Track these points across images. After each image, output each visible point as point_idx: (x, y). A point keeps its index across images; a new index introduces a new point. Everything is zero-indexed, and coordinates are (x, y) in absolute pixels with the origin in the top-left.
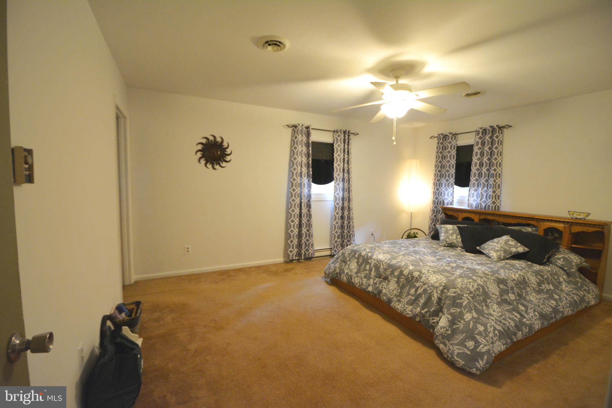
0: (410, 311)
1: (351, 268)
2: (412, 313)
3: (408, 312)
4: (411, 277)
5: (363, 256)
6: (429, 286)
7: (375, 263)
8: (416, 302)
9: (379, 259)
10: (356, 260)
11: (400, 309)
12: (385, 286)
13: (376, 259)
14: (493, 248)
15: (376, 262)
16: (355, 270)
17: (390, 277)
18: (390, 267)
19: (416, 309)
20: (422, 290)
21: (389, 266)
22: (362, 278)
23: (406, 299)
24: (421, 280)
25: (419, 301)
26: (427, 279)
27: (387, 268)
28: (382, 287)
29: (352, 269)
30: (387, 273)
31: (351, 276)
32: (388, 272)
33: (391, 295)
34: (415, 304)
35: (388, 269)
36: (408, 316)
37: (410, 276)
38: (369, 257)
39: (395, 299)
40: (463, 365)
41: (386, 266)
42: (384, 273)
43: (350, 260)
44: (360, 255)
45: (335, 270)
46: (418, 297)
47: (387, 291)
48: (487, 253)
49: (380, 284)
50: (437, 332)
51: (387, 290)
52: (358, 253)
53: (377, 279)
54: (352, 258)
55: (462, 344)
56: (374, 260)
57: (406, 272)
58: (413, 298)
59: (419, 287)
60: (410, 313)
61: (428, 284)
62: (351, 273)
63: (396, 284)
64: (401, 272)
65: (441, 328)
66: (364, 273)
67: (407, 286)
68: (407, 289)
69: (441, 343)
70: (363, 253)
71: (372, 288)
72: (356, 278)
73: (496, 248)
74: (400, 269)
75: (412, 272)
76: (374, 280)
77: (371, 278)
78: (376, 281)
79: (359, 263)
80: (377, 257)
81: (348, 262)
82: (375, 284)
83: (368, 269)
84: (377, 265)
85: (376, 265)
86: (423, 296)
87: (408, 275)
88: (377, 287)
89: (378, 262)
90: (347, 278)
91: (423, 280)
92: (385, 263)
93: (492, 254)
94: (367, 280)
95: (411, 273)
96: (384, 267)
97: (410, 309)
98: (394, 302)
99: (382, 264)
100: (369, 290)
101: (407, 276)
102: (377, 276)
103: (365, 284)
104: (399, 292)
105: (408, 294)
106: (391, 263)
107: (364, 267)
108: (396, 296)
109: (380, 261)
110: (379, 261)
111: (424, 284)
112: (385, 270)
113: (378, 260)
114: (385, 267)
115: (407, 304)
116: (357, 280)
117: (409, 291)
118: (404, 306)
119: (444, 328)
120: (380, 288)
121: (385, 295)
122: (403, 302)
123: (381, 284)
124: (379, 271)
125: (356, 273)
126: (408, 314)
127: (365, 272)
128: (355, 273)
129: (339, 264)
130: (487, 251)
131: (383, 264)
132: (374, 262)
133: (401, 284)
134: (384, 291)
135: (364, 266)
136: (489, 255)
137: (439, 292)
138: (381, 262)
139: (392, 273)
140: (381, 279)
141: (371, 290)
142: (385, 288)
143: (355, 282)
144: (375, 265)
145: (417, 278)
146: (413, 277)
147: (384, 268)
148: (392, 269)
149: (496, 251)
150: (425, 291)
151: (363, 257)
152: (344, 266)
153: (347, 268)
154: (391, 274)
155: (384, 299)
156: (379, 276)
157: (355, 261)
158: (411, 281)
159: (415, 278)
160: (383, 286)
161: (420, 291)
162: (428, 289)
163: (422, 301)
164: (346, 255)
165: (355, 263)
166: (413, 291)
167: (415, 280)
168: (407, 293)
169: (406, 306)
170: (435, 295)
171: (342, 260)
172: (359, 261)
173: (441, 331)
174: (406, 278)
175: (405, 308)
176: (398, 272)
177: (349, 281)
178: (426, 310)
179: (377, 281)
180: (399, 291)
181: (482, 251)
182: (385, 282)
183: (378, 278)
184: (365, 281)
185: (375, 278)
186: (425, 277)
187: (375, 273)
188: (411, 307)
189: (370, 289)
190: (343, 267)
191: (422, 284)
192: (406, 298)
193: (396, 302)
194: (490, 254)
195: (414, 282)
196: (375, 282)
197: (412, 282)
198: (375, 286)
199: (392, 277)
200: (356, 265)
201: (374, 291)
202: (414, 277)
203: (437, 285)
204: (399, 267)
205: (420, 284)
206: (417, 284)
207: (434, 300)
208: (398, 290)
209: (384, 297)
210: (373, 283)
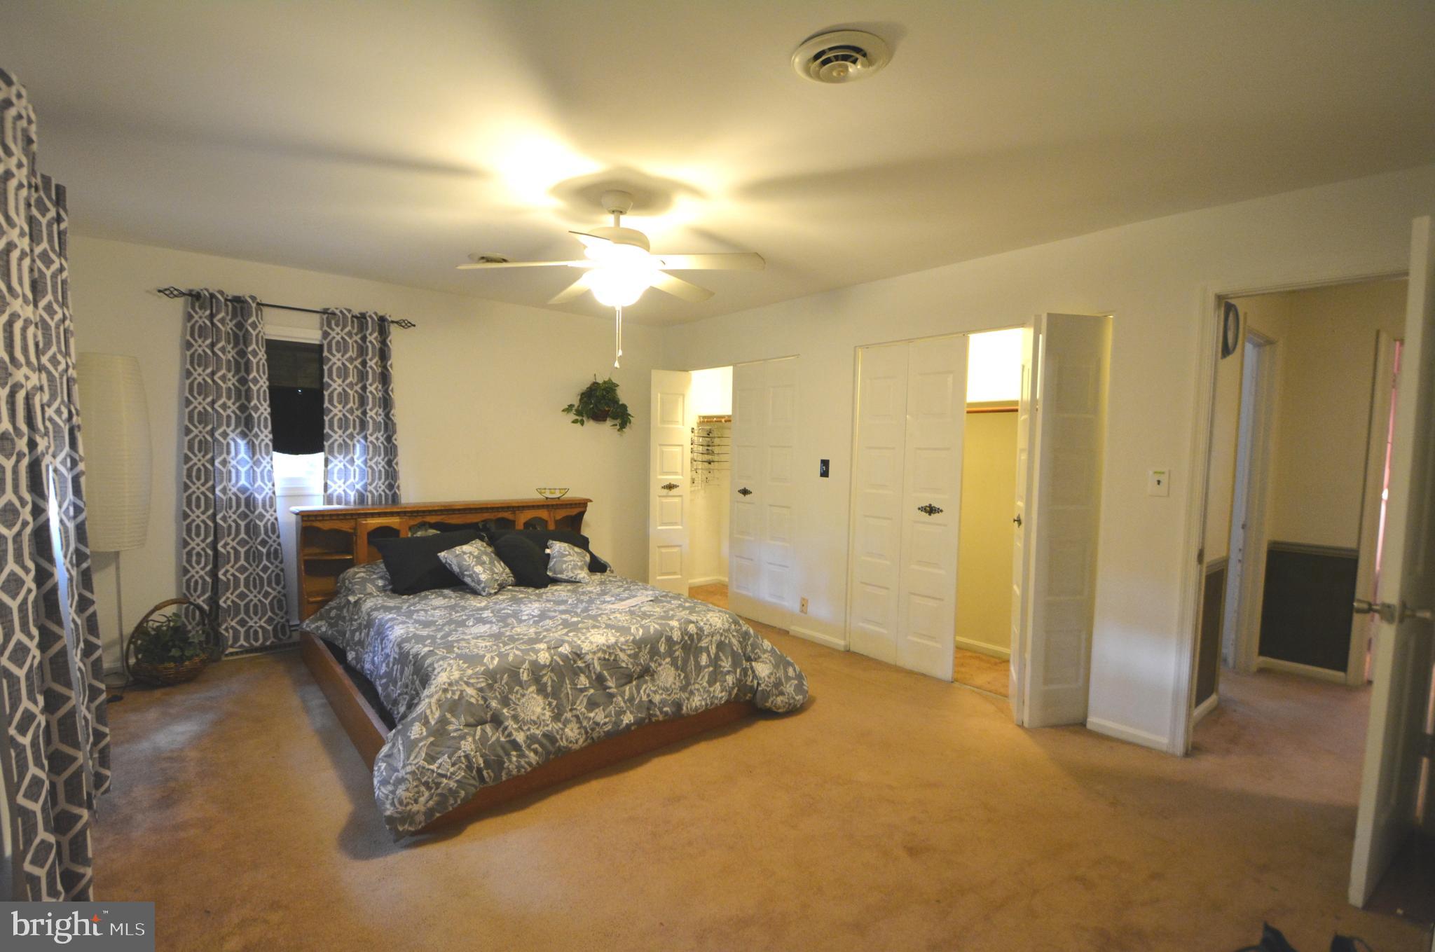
0: (722, 692)
1: (534, 718)
2: (726, 691)
3: (720, 695)
4: (689, 638)
5: (549, 666)
6: (721, 635)
7: (599, 659)
8: (718, 671)
9: (604, 645)
10: (533, 688)
11: (703, 703)
12: (653, 688)
13: (595, 649)
14: (574, 565)
15: (600, 654)
16: (548, 714)
17: (653, 665)
18: (643, 646)
19: (726, 681)
20: (714, 648)
21: (639, 644)
22: (584, 714)
23: (701, 680)
24: (705, 633)
25: (720, 666)
26: (710, 625)
27: (637, 650)
28: (648, 695)
29: (538, 718)
30: (642, 662)
31: (549, 737)
32: (644, 658)
33: (677, 694)
34: (719, 677)
35: (640, 651)
36: (723, 702)
37: (686, 638)
38: (570, 656)
39: (684, 695)
40: (804, 698)
41: (631, 649)
42: (638, 665)
43: (505, 702)
44: (536, 669)
45: (470, 767)
46: (715, 662)
47: (662, 694)
48: (572, 577)
49: (639, 692)
50: (768, 686)
51: (660, 692)
52: (526, 665)
53: (627, 688)
54: (511, 690)
55: (788, 678)
56: (594, 653)
57: (676, 636)
58: (711, 669)
59: (708, 647)
60: (723, 694)
61: (718, 632)
62: (546, 728)
63: (673, 669)
64: (669, 640)
65: (769, 678)
66: (582, 700)
67: (689, 658)
68: (693, 663)
69: (777, 696)
70: (544, 657)
71: (631, 713)
72: (566, 730)
73: (579, 564)
74: (663, 639)
75: (686, 630)
76: (623, 696)
77: (611, 696)
78: (627, 693)
79: (549, 689)
80: (595, 645)
81: (505, 711)
82: (631, 699)
83: (587, 682)
84: (608, 660)
85: (606, 662)
86: (721, 654)
87: (683, 637)
88: (639, 702)
89: (604, 652)
90: (540, 749)
91: (708, 631)
92: (625, 645)
93: (581, 576)
94: (604, 710)
95: (685, 632)
96: (629, 652)
97: (719, 687)
98: (686, 701)
99: (619, 650)
100: (628, 722)
101: (681, 641)
102: (623, 681)
103: (607, 720)
104: (684, 677)
105: (699, 668)
106: (638, 638)
107: (571, 688)
108: (683, 689)
109: (608, 647)
110: (609, 649)
111: (712, 637)
112: (635, 656)
113: (605, 648)
114: (632, 652)
115: (710, 686)
116: (572, 730)
117: (697, 663)
118: (708, 691)
119: (771, 674)
120: (645, 698)
121: (663, 702)
122: (698, 690)
123: (642, 691)
124: (623, 667)
125: (557, 717)
126: (721, 698)
127: (581, 698)
128: (551, 721)
129: (470, 739)
130: (570, 572)
131: (622, 650)
132: (596, 658)
133: (679, 663)
134: (657, 699)
135: (569, 686)
136: (575, 578)
137: (735, 634)
138: (614, 648)
139: (654, 652)
140: (634, 683)
141: (632, 718)
142: (655, 692)
143: (567, 740)
144: (603, 662)
145: (697, 633)
146: (691, 636)
147: (629, 656)
148: (649, 646)
149: (582, 568)
150: (721, 646)
151: (553, 667)
152: (493, 734)
153: (515, 726)
154: (651, 659)
155: (666, 713)
156: (627, 678)
157: (533, 692)
158: (691, 645)
159: (695, 636)
160: (647, 692)
161: (713, 650)
162: (723, 639)
163: (726, 664)
164: (473, 700)
165: (535, 696)
166: (704, 659)
167: (697, 638)
168: (695, 671)
169: (712, 689)
170: (734, 641)
171: (471, 720)
172: (546, 684)
173: (771, 682)
174: (680, 645)
175: (712, 695)
176: (663, 645)
177: (548, 753)
178: (738, 671)
179: (631, 693)
180: (682, 677)
181: (559, 576)
182: (646, 682)
183: (626, 684)
184: (599, 715)
185: (622, 689)
186: (705, 624)
187: (614, 680)
188: (718, 684)
189: (628, 719)
190: (494, 739)
191: (710, 638)
192: (700, 677)
193: (688, 699)
194: (578, 578)
195: (698, 643)
196: (626, 698)
197: (694, 645)
198: (632, 705)
199: (655, 662)
200: (540, 699)
201: (639, 715)
202: (693, 635)
203: (727, 626)
204: (659, 635)
205: (707, 640)
206: (703, 644)
207: (738, 649)
208: (679, 675)
209: (665, 709)
210: (625, 702)
